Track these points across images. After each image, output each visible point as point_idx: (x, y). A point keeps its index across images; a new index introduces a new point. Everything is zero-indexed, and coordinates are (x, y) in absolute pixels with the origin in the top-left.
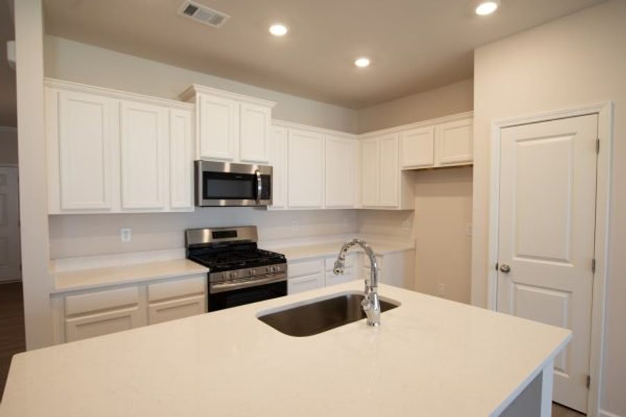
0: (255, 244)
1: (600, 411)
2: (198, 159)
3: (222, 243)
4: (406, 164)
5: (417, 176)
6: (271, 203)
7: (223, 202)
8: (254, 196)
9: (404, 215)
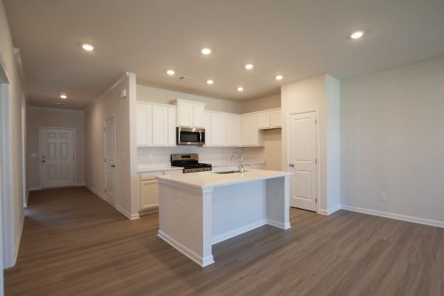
0: (197, 161)
1: (320, 209)
2: (178, 126)
3: (184, 160)
4: (260, 127)
5: (265, 132)
6: (204, 144)
7: (189, 143)
8: (198, 140)
9: (260, 149)
